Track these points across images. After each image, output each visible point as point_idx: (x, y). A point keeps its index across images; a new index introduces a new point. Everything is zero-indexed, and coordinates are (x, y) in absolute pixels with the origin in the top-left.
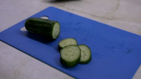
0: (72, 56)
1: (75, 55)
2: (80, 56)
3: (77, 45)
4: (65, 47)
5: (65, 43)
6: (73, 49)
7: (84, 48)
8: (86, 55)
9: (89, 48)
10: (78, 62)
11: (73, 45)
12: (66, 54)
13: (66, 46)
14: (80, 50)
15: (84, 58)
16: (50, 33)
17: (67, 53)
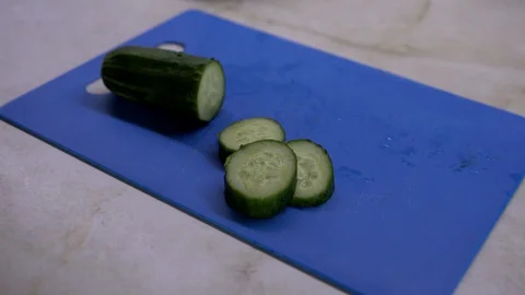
0: (268, 177)
1: (275, 177)
2: (294, 181)
3: (285, 142)
4: (242, 147)
5: (240, 135)
6: (271, 155)
7: (307, 153)
8: (315, 177)
9: (326, 152)
10: (288, 201)
11: (271, 141)
12: (244, 174)
13: (244, 144)
14: (295, 159)
15: (309, 188)
16: (189, 100)
17: (249, 170)
